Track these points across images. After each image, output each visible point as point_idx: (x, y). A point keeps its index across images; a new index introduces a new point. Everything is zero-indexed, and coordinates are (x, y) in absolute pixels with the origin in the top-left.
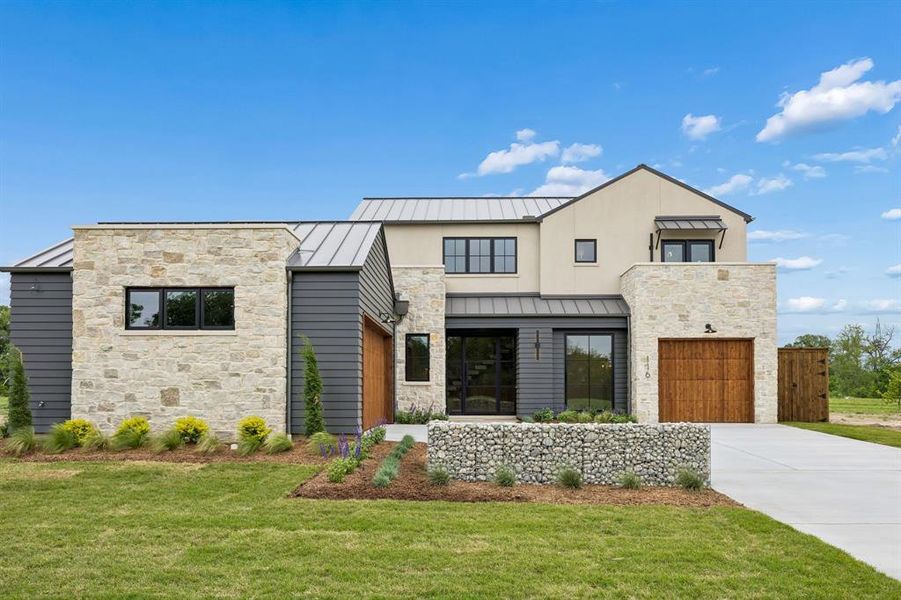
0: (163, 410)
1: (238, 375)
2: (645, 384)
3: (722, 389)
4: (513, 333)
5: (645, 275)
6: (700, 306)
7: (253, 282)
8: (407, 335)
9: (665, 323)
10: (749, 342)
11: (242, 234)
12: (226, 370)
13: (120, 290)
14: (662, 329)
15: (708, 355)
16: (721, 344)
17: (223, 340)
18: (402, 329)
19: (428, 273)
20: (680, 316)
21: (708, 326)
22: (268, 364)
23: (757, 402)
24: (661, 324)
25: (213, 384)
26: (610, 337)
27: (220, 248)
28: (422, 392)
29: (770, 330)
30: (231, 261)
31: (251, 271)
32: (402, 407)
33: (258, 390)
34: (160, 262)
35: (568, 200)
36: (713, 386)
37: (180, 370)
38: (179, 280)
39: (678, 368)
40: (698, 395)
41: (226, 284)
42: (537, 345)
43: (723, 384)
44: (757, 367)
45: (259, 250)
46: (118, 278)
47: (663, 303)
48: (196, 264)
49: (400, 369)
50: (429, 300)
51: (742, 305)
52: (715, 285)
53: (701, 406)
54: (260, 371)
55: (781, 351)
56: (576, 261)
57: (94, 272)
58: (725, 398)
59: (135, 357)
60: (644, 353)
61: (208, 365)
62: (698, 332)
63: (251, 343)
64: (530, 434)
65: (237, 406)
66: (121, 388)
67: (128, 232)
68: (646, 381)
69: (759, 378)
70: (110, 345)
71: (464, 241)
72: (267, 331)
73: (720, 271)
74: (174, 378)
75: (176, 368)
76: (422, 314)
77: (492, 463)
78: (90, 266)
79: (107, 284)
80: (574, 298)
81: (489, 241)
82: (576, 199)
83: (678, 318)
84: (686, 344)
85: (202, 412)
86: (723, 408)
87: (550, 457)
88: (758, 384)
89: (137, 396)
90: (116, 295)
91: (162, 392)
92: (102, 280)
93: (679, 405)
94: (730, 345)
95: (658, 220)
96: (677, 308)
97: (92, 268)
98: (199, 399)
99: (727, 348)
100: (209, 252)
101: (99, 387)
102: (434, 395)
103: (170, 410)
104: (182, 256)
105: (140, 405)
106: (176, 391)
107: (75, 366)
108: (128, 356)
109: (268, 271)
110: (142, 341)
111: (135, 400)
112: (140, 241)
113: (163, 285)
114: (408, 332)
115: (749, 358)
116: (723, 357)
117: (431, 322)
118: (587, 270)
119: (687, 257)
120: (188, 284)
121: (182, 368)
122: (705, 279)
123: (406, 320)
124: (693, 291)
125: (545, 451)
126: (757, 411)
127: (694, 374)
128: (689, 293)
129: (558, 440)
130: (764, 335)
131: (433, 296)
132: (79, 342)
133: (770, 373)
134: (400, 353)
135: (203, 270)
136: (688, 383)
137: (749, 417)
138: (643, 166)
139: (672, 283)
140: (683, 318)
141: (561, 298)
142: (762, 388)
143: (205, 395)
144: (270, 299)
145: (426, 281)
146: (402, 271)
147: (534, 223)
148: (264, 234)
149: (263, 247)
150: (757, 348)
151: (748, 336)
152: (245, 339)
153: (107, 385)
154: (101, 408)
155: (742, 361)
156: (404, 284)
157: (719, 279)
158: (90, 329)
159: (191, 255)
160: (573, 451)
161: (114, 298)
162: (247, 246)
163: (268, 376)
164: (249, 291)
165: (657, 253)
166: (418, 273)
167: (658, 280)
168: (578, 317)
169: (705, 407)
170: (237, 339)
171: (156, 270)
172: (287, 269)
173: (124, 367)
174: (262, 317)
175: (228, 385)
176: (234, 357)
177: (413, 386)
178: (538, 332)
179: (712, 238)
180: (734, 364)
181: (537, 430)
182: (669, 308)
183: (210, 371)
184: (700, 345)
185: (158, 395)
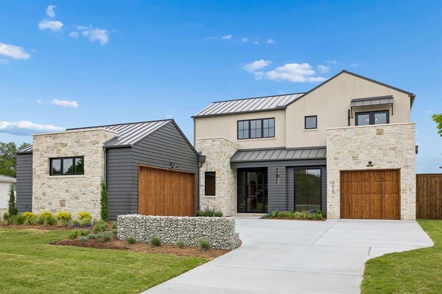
0: (60, 209)
1: (85, 194)
2: (332, 197)
3: (381, 199)
4: (265, 170)
5: (332, 135)
6: (366, 151)
7: (90, 154)
8: (206, 173)
9: (344, 162)
10: (397, 171)
11: (87, 133)
12: (81, 192)
13: (47, 159)
14: (342, 165)
15: (372, 180)
16: (380, 173)
17: (80, 179)
18: (203, 170)
19: (214, 141)
20: (353, 157)
21: (370, 163)
22: (95, 189)
23: (402, 207)
24: (342, 162)
25: (77, 198)
26: (320, 170)
27: (79, 140)
28: (212, 201)
29: (411, 164)
30: (83, 145)
31: (90, 149)
32: (203, 208)
33: (92, 200)
34: (60, 147)
35: (302, 94)
36: (376, 198)
37: (66, 192)
38: (66, 154)
39: (353, 187)
40: (366, 203)
41: (81, 155)
42: (277, 176)
43: (382, 197)
44: (402, 186)
45: (93, 140)
46: (46, 155)
47: (343, 150)
48: (71, 147)
49: (202, 189)
50: (215, 155)
51: (391, 149)
52: (375, 138)
53: (368, 209)
54: (92, 192)
55: (418, 176)
56: (305, 128)
57: (39, 153)
58: (383, 205)
59: (52, 187)
60: (331, 179)
61: (74, 190)
62: (363, 167)
63: (90, 180)
64: (155, 221)
65: (85, 207)
66: (47, 200)
67: (50, 136)
68: (332, 195)
69: (403, 193)
70: (43, 182)
71: (248, 122)
72: (95, 175)
73: (378, 129)
74: (64, 195)
75: (64, 191)
76: (211, 162)
77: (141, 234)
78: (38, 150)
79: (43, 157)
80: (303, 149)
81: (260, 121)
82: (306, 94)
83: (352, 158)
84: (359, 173)
85: (73, 209)
86: (382, 211)
87: (163, 232)
88: (403, 196)
89: (53, 203)
90: (46, 161)
91: (60, 201)
92: (42, 156)
93: (355, 209)
94: (386, 173)
95: (353, 101)
96: (351, 153)
97: (38, 151)
98: (72, 205)
99: (385, 174)
100: (76, 142)
101: (41, 199)
102: (217, 203)
103: (63, 209)
104: (66, 144)
105: (54, 207)
106: (64, 200)
107: (34, 190)
108: (50, 187)
109: (96, 149)
110: (54, 180)
111: (51, 205)
112: (53, 139)
113: (60, 156)
114: (206, 171)
115: (398, 181)
116: (382, 180)
117: (216, 166)
118: (311, 133)
119: (372, 122)
120: (69, 156)
121: (67, 191)
122: (368, 135)
123: (204, 165)
124: (360, 142)
125: (162, 229)
126: (402, 212)
127: (364, 190)
128: (358, 144)
129: (166, 224)
130: (407, 166)
131: (217, 152)
132: (35, 181)
133: (410, 190)
134: (202, 181)
135: (73, 150)
136: (360, 196)
137: (397, 216)
138: (344, 71)
139: (348, 138)
140: (355, 158)
141: (296, 150)
142: (405, 199)
143: (74, 202)
144: (96, 161)
145: (214, 145)
146: (203, 140)
147: (283, 109)
148: (94, 133)
149: (93, 139)
150: (402, 175)
151: (396, 167)
152: (88, 178)
153: (43, 198)
154: (41, 208)
155: (394, 183)
156: (203, 147)
157: (377, 134)
158: (38, 176)
159: (70, 144)
160: (173, 229)
161: (45, 163)
162: (89, 138)
163: (96, 194)
164: (89, 158)
165: (353, 121)
166: (210, 141)
167: (339, 138)
168: (300, 160)
169: (370, 210)
170: (85, 179)
171: (58, 150)
172: (103, 147)
173: (48, 191)
174: (94, 169)
175: (82, 198)
176: (84, 186)
177: (208, 198)
178: (277, 169)
179: (387, 109)
180: (389, 184)
181: (158, 219)
182: (346, 152)
183: (76, 192)
184: (367, 174)
185: (59, 202)
